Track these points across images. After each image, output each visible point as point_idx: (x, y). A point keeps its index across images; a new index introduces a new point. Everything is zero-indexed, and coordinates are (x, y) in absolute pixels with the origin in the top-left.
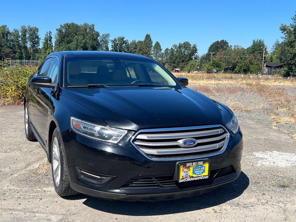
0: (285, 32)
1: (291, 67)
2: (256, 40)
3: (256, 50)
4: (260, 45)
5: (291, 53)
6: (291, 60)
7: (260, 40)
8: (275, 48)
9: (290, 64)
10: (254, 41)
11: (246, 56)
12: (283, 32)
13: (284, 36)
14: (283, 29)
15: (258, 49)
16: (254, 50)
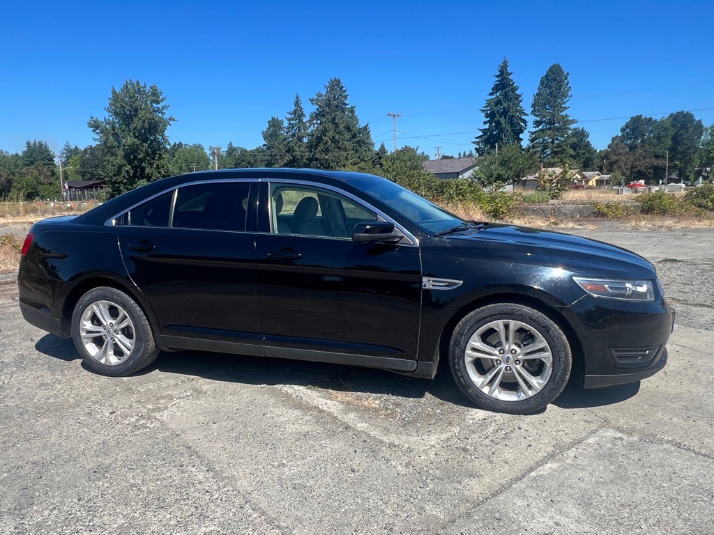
0: (98, 131)
1: (119, 187)
2: (32, 142)
3: (35, 159)
4: (42, 151)
5: (113, 165)
6: (114, 175)
7: (40, 143)
8: (65, 155)
9: (116, 182)
10: (28, 143)
11: (21, 169)
12: (94, 131)
13: (97, 137)
14: (95, 126)
15: (39, 158)
16: (31, 159)
